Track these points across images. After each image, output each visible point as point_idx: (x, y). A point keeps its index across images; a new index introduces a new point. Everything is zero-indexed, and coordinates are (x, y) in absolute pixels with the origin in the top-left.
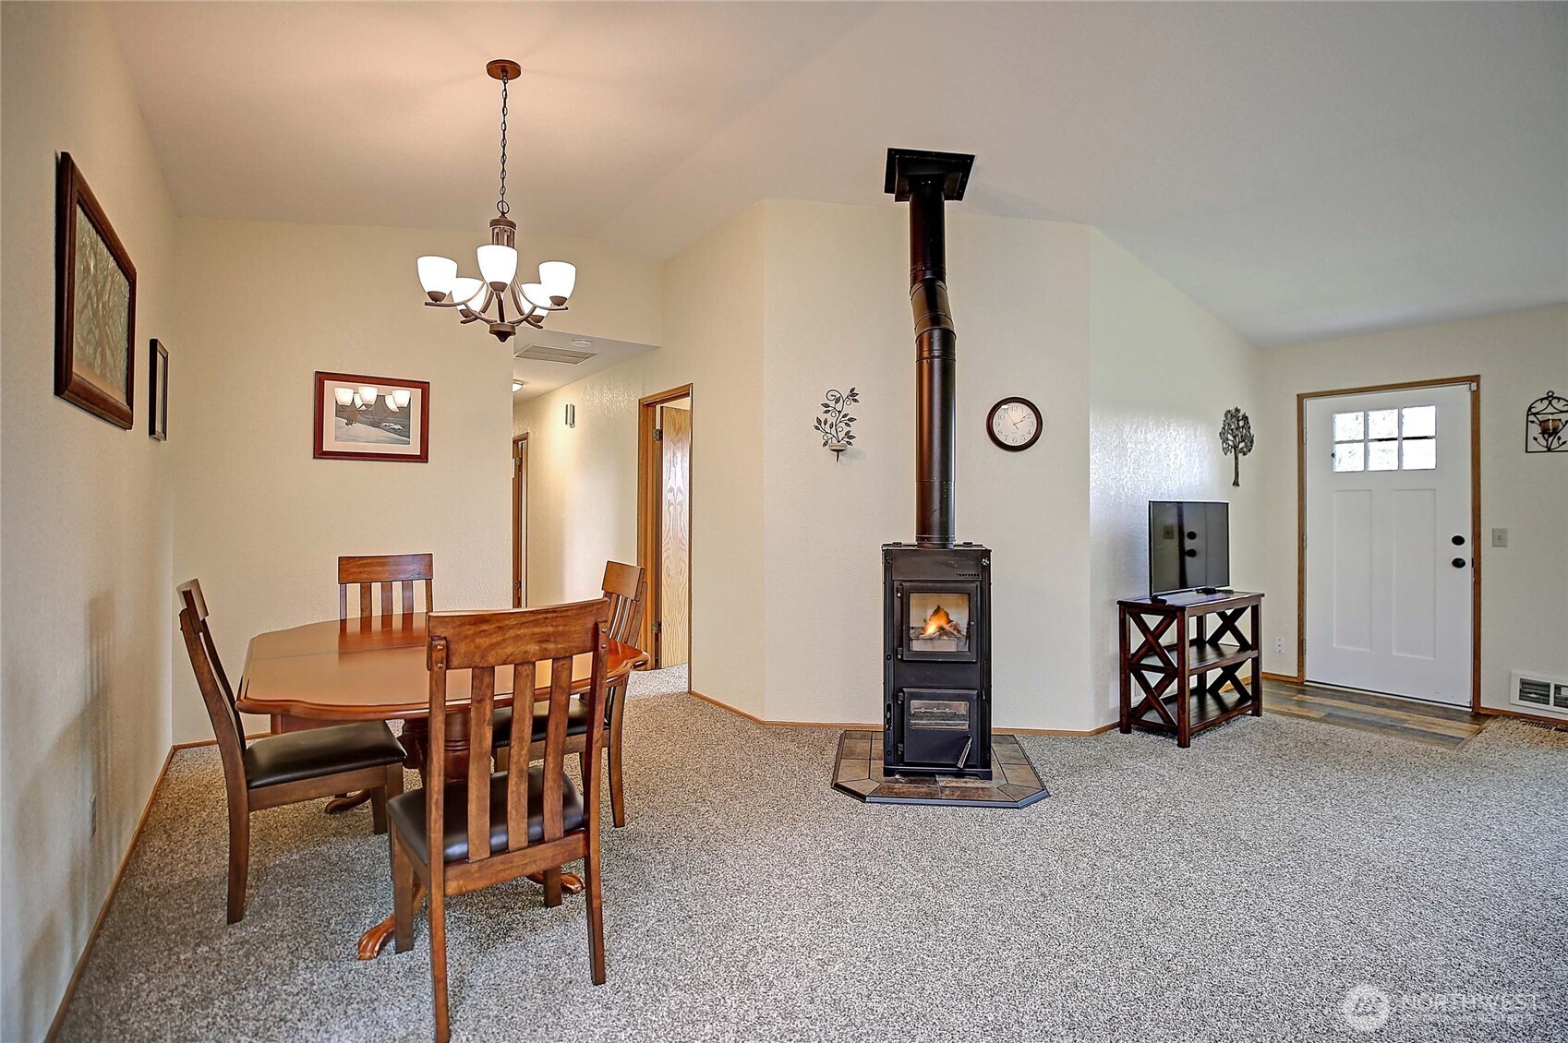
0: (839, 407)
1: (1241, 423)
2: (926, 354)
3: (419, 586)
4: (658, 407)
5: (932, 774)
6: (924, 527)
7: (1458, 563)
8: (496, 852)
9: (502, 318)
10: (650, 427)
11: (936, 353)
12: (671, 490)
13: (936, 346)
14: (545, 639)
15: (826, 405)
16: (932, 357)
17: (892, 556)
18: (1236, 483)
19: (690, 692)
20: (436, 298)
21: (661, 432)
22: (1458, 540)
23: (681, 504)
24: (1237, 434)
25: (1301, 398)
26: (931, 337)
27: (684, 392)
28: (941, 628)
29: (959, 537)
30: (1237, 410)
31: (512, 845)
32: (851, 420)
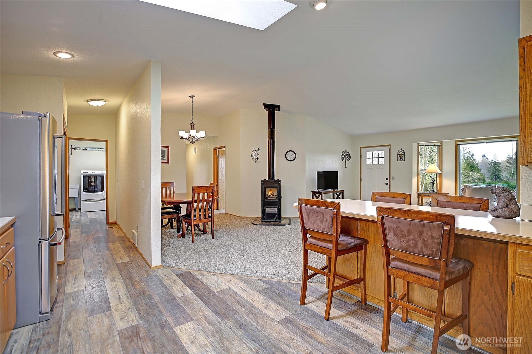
0: (256, 152)
1: (347, 154)
2: (269, 144)
3: (172, 188)
4: (217, 150)
5: (271, 222)
6: (269, 176)
7: (387, 184)
8: (199, 219)
9: (193, 140)
10: (216, 154)
11: (271, 144)
12: (220, 169)
13: (271, 143)
14: (207, 190)
15: (253, 152)
16: (270, 145)
17: (263, 182)
18: (346, 167)
19: (225, 213)
20: (182, 137)
21: (218, 155)
22: (387, 179)
23: (223, 172)
24: (346, 156)
25: (361, 148)
26: (270, 141)
27: (224, 147)
28: (271, 194)
29: (276, 178)
30: (346, 151)
31: (202, 218)
32: (258, 155)
